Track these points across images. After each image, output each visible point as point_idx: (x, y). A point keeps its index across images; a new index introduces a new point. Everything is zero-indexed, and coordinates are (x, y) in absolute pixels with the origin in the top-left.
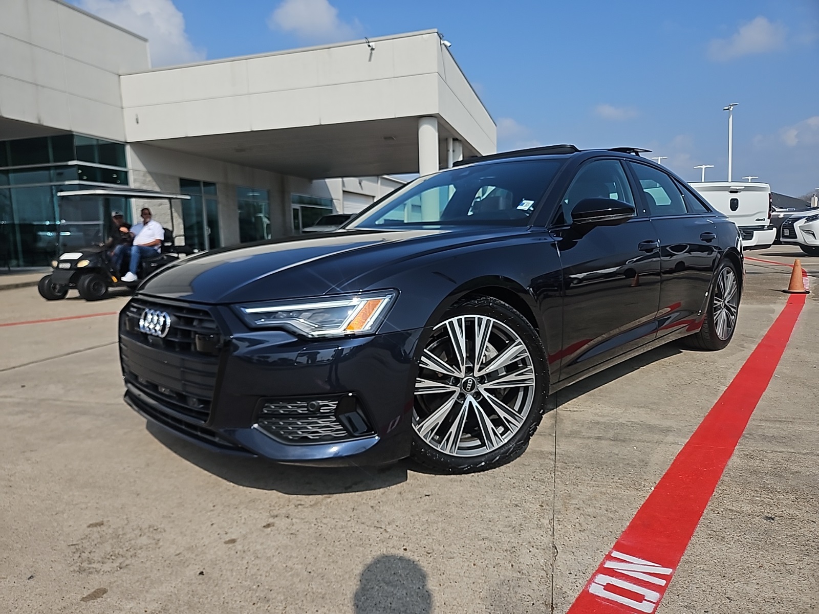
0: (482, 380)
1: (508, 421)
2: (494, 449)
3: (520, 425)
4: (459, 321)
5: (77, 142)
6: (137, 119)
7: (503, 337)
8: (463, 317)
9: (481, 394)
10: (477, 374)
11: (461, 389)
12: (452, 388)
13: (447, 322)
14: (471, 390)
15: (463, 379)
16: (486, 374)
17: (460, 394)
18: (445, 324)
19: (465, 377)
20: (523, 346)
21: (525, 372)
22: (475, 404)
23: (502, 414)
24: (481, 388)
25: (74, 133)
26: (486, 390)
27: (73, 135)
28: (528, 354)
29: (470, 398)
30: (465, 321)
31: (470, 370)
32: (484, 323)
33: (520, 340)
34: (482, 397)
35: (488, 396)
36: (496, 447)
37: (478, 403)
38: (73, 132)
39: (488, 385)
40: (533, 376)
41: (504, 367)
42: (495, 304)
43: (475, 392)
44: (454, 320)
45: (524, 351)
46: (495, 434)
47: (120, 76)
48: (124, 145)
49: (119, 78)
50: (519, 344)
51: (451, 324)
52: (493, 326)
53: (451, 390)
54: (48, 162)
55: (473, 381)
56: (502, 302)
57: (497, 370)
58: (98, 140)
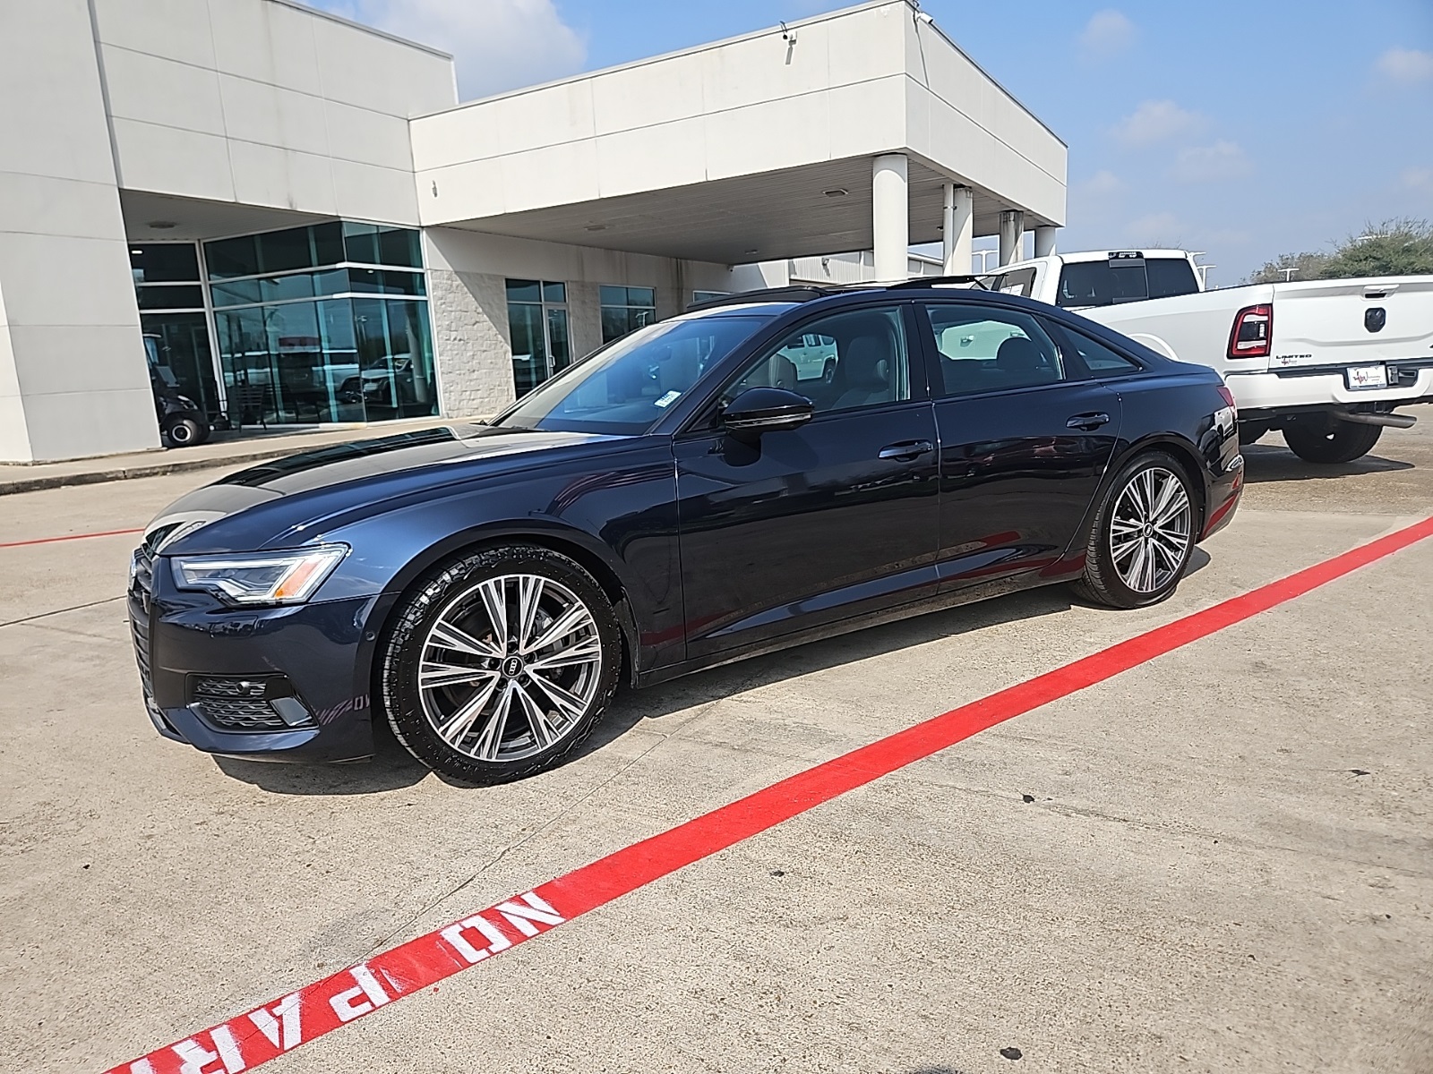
0: (530, 659)
1: (566, 710)
2: (547, 747)
3: (581, 713)
4: (497, 584)
5: (346, 233)
6: (435, 189)
7: (560, 600)
8: (502, 578)
9: (529, 678)
10: (523, 651)
11: (502, 672)
12: (489, 674)
13: (479, 586)
14: (516, 672)
15: (503, 660)
16: (536, 651)
17: (501, 679)
18: (478, 589)
19: (507, 657)
20: (586, 611)
21: (590, 643)
22: (521, 691)
23: (557, 701)
24: (529, 669)
25: (342, 219)
26: (535, 671)
27: (341, 222)
28: (592, 620)
29: (513, 684)
30: (506, 583)
31: (513, 647)
32: (532, 585)
33: (580, 603)
34: (530, 681)
35: (539, 680)
36: (550, 744)
37: (525, 689)
38: (340, 217)
39: (539, 665)
40: (598, 648)
41: (561, 639)
42: (547, 558)
43: (521, 676)
44: (491, 582)
45: (586, 617)
46: (549, 728)
47: (409, 121)
48: (418, 231)
49: (409, 124)
50: (580, 608)
51: (486, 587)
52: (544, 586)
53: (487, 676)
54: (311, 266)
55: (519, 661)
56: (556, 554)
57: (552, 644)
58: (378, 226)
